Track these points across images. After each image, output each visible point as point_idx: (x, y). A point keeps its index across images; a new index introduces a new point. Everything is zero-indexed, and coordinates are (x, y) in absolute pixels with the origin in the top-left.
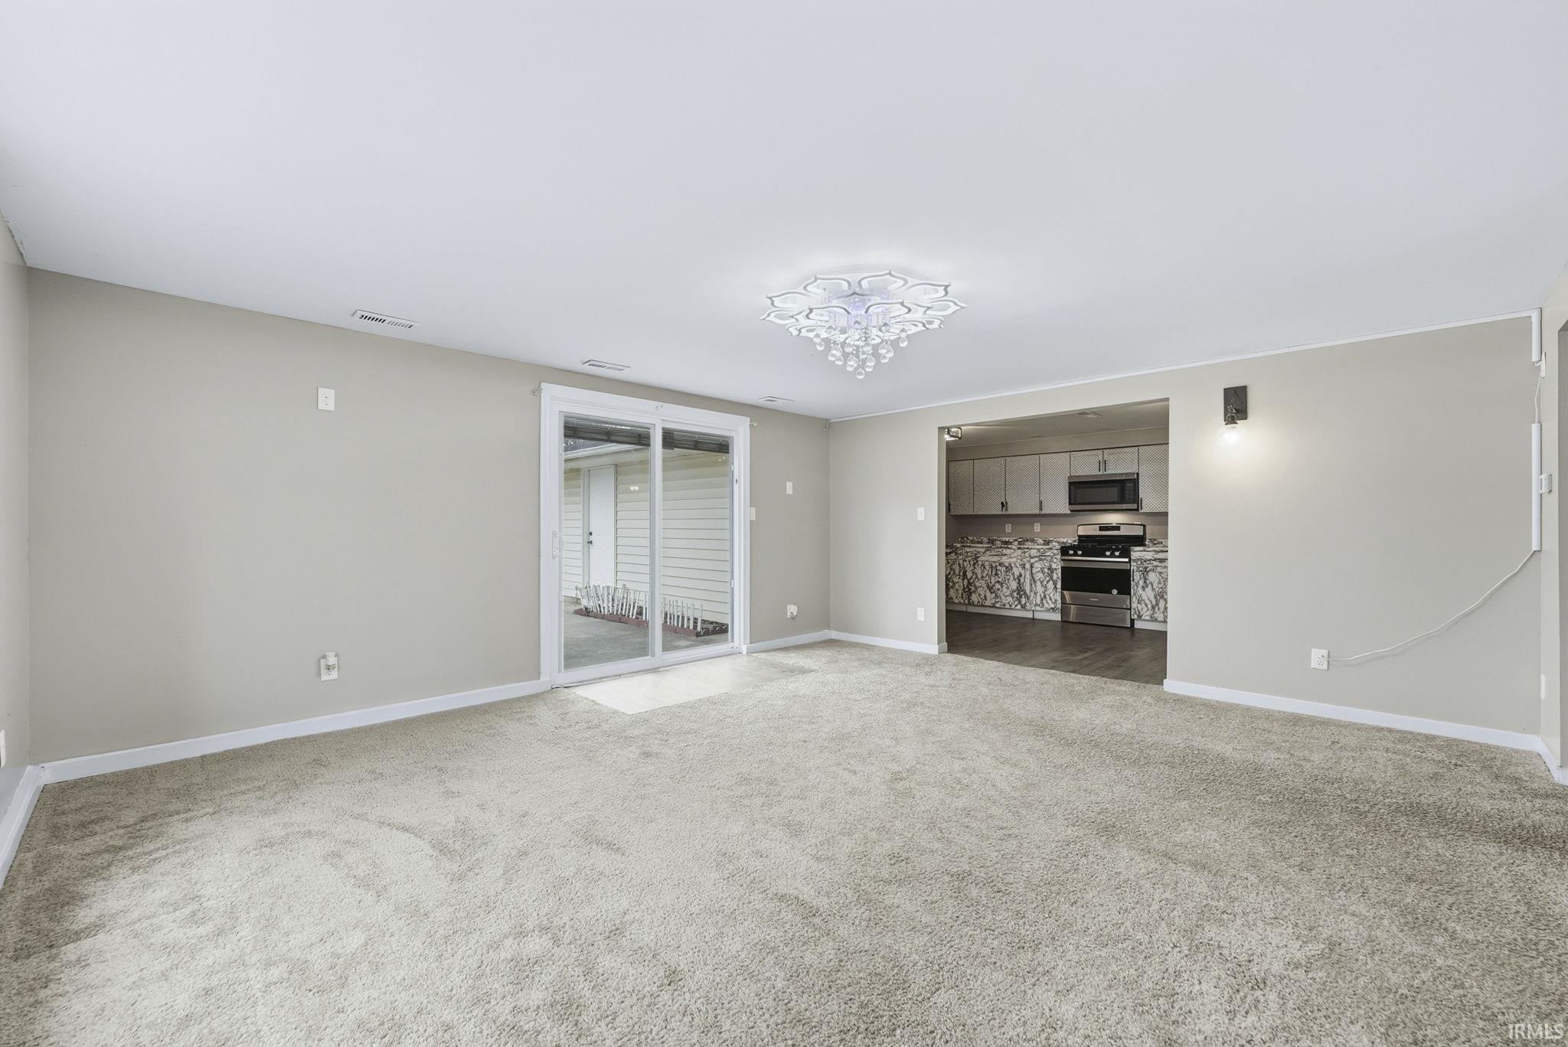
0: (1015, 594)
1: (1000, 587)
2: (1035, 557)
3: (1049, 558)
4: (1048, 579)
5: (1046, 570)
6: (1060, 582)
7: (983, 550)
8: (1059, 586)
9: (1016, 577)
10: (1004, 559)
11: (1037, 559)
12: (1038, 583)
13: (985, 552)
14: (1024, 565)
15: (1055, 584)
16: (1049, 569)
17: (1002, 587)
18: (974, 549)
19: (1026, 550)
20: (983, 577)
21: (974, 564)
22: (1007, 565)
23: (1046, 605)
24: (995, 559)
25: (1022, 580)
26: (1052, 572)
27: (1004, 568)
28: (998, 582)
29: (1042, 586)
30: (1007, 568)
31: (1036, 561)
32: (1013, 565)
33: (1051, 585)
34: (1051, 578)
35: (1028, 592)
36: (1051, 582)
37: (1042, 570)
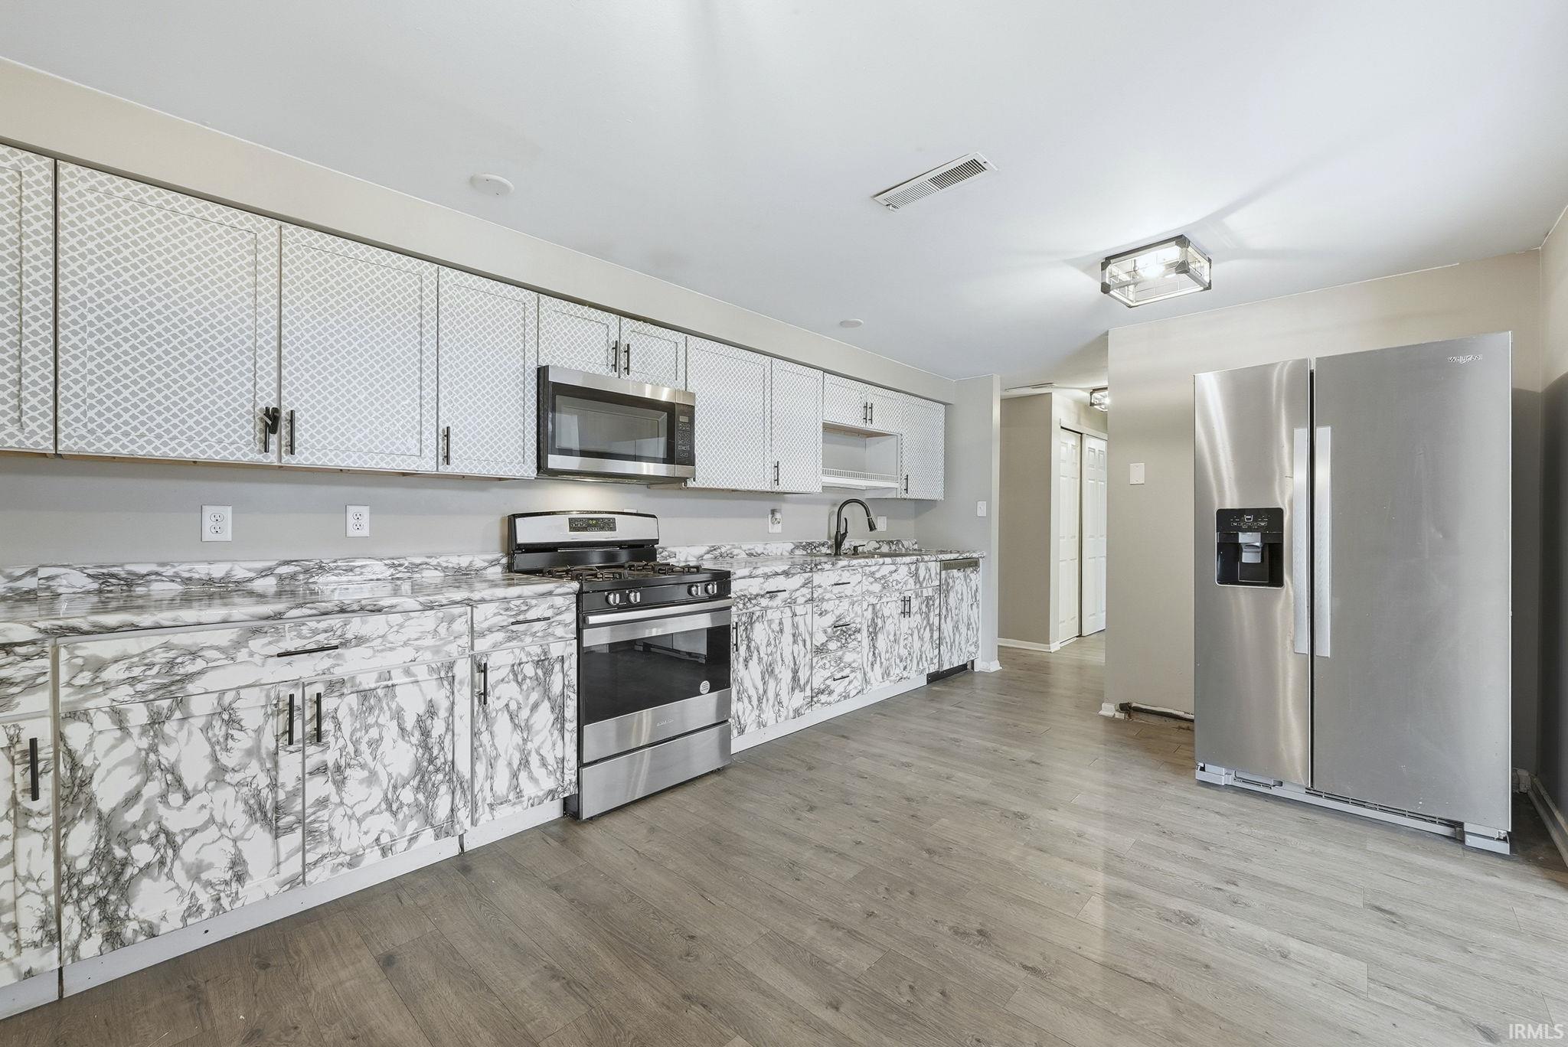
0: (407, 795)
1: (330, 789)
2: (490, 630)
3: (538, 626)
4: (534, 696)
5: (529, 670)
6: (574, 697)
7: (225, 637)
8: (571, 712)
9: (410, 723)
10: (355, 664)
11: (500, 636)
12: (503, 723)
13: (238, 644)
14: (451, 666)
15: (559, 709)
16: (538, 663)
17: (340, 784)
18: (154, 640)
19: (457, 610)
20: (219, 772)
21: (156, 721)
22: (368, 682)
23: (529, 790)
24: (305, 668)
25: (438, 727)
26: (548, 673)
27: (353, 700)
28: (322, 769)
29: (516, 726)
30: (364, 694)
31: (495, 646)
32: (398, 678)
33: (544, 716)
34: (546, 693)
35: (463, 766)
36: (546, 705)
37: (515, 670)
